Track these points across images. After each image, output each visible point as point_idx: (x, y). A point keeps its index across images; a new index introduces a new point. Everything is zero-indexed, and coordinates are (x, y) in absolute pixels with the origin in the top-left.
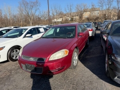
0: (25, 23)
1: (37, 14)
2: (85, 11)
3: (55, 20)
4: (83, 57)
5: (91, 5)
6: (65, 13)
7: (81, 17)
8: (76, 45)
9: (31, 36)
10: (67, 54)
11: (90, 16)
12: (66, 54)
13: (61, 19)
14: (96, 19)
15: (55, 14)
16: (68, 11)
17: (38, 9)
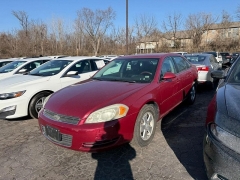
0: (85, 51)
1: (108, 33)
2: (207, 28)
3: (142, 46)
4: (172, 124)
5: (221, 16)
6: (163, 31)
7: (197, 41)
8: (151, 97)
9: (77, 74)
10: (125, 114)
11: (218, 38)
12: (122, 113)
13: (155, 44)
14: (231, 46)
15: (143, 34)
16: (169, 28)
17: (111, 24)
